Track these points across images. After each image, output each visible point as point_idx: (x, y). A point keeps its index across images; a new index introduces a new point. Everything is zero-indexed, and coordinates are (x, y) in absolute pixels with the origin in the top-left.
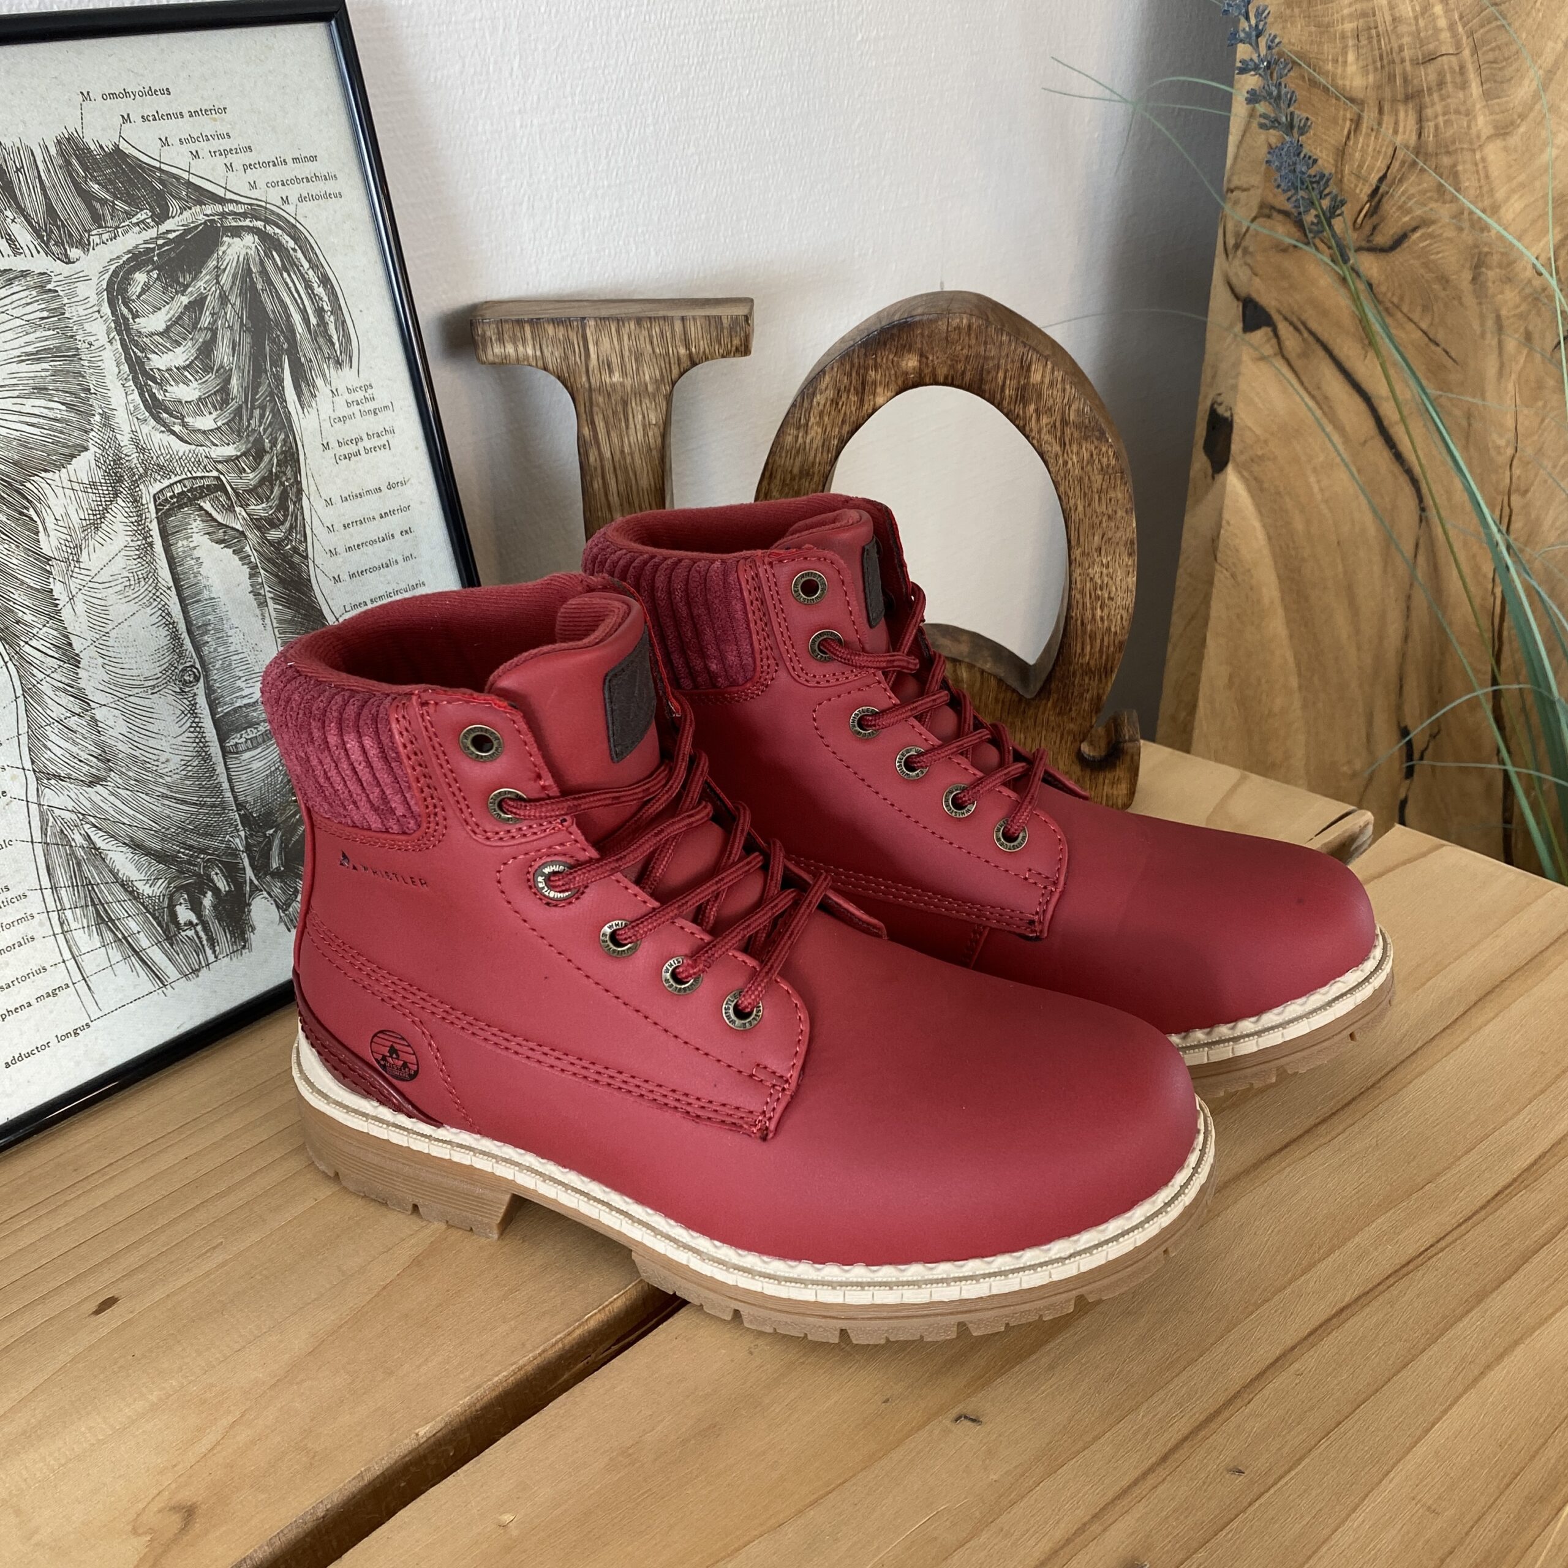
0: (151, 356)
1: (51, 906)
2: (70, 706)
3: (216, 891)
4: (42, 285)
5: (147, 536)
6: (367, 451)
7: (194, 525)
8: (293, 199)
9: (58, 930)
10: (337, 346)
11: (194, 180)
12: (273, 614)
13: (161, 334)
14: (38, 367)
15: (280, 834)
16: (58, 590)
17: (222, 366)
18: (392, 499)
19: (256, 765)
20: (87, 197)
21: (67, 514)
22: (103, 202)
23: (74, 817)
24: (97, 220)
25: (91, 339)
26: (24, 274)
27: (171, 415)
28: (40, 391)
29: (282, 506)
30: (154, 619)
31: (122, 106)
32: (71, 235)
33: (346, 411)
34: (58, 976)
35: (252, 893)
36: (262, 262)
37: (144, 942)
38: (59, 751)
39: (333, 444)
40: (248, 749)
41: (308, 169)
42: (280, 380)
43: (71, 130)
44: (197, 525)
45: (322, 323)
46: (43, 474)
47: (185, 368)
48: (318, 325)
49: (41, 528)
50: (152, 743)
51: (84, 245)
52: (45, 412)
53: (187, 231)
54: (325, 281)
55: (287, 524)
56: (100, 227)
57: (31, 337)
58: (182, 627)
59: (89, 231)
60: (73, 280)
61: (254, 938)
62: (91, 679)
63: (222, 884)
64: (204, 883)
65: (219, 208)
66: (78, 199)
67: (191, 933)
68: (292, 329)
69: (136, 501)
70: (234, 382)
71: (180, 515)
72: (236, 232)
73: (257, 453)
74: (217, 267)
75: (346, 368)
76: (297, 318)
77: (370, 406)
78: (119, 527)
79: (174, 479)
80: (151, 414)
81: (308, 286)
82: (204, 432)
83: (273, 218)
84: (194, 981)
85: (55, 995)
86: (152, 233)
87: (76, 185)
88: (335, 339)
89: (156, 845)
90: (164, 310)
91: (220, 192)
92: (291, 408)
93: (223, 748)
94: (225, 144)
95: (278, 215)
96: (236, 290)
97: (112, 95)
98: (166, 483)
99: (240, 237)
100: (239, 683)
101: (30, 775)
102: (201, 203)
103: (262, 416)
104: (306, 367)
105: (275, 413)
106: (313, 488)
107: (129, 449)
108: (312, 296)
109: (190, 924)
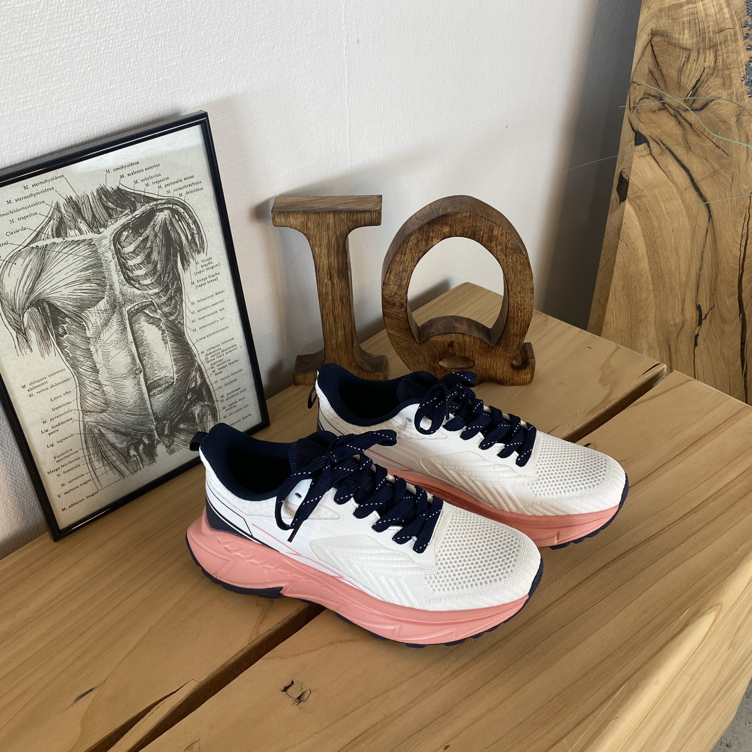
0: (128, 261)
1: (86, 454)
2: (95, 387)
3: (144, 444)
4: (90, 243)
5: (124, 325)
6: (208, 282)
7: (142, 319)
8: (184, 194)
9: (88, 462)
10: (199, 246)
11: (146, 195)
12: (170, 346)
13: (132, 253)
14: (87, 272)
15: (168, 422)
16: (92, 348)
17: (154, 261)
18: (217, 299)
19: (161, 399)
20: (107, 208)
21: (96, 322)
22: (113, 209)
23: (95, 424)
24: (110, 216)
25: (106, 259)
26: (84, 241)
27: (135, 281)
28: (88, 280)
29: (175, 307)
30: (126, 354)
31: (120, 172)
32: (101, 224)
33: (200, 269)
34: (87, 477)
35: (157, 443)
36: (171, 220)
37: (118, 463)
38: (91, 403)
39: (196, 282)
40: (158, 394)
41: (190, 181)
42: (176, 262)
43: (102, 185)
44: (143, 318)
45: (193, 238)
46: (88, 309)
47: (140, 264)
48: (192, 239)
49: (87, 328)
50: (124, 396)
51: (105, 226)
52: (90, 288)
53: (142, 214)
54: (195, 222)
55: (177, 314)
56: (111, 219)
57: (86, 262)
58: (136, 355)
59: (107, 221)
60: (100, 240)
61: (157, 459)
62: (103, 377)
63: (146, 441)
64: (140, 441)
65: (155, 203)
66: (104, 210)
67: (135, 459)
68: (181, 242)
69: (121, 314)
70: (159, 265)
71: (137, 316)
72: (161, 210)
73: (166, 289)
74: (154, 224)
75: (202, 253)
76: (183, 238)
77: (211, 266)
78: (114, 324)
79: (135, 304)
80: (127, 282)
81: (188, 225)
82: (147, 285)
83: (176, 202)
84: (135, 474)
85: (86, 483)
86: (130, 217)
87: (103, 204)
88: (198, 243)
89: (123, 430)
90: (133, 244)
91: (156, 197)
92: (180, 271)
93: (149, 395)
94: (159, 178)
95: (178, 201)
96: (161, 232)
97: (118, 169)
98: (132, 305)
99: (162, 211)
100: (156, 372)
101: (81, 412)
102: (149, 202)
103: (169, 276)
104: (186, 256)
105: (174, 274)
106: (187, 299)
107: (119, 295)
108: (190, 228)
109: (134, 456)
